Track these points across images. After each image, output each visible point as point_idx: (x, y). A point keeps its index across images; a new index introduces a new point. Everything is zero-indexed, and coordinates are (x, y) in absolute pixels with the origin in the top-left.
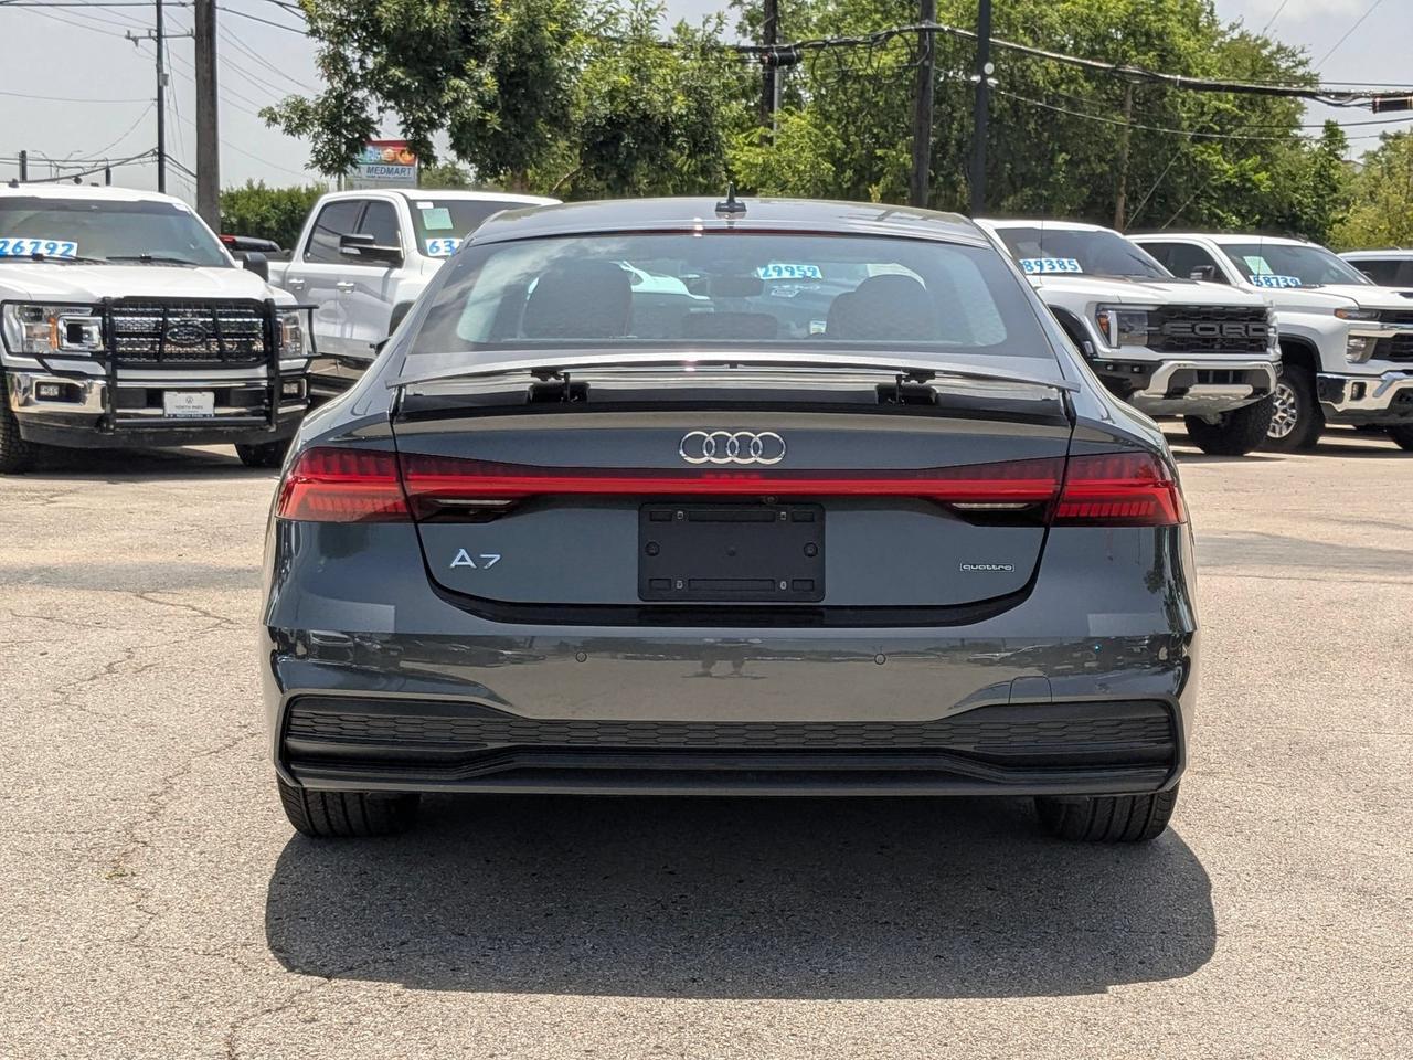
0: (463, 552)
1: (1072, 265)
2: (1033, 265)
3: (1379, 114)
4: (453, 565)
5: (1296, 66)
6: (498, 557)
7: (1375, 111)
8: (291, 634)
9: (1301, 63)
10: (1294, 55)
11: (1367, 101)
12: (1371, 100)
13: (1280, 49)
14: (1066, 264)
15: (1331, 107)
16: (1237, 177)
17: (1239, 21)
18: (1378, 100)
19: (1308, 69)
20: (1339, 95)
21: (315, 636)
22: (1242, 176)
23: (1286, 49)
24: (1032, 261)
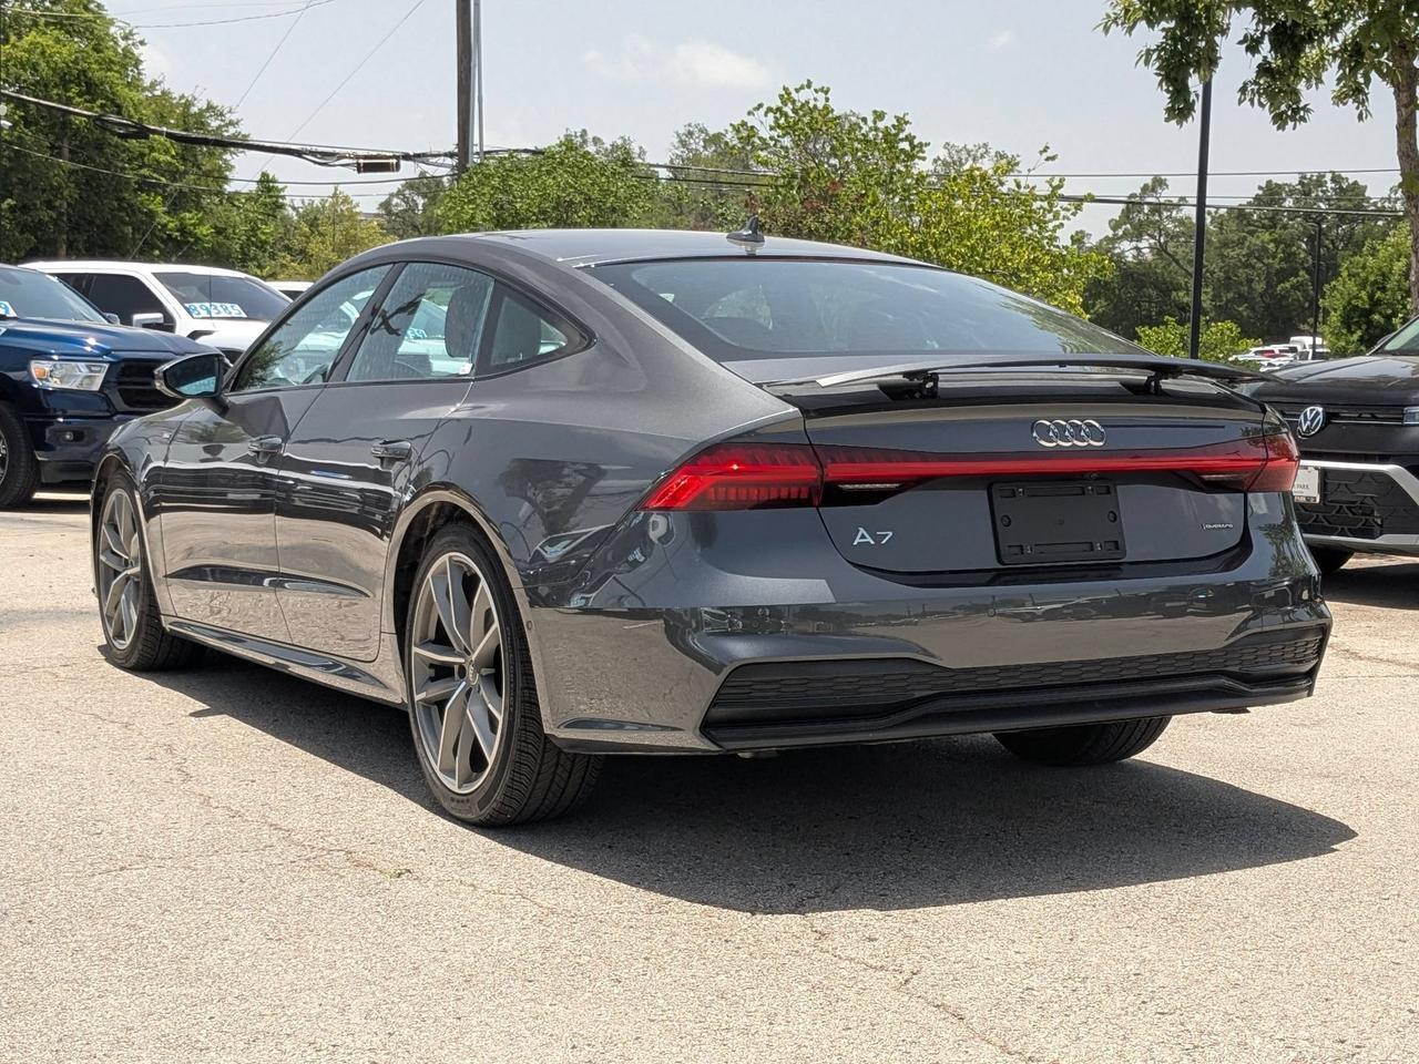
0: (862, 531)
1: (236, 310)
2: (199, 309)
3: (362, 174)
4: (855, 543)
5: (227, 125)
6: (891, 534)
7: (359, 171)
8: (685, 611)
9: (231, 123)
10: (222, 114)
11: (351, 161)
12: (355, 161)
13: (210, 107)
14: (230, 309)
15: (317, 166)
16: (178, 231)
17: (161, 79)
18: (361, 161)
19: (238, 130)
20: (325, 155)
21: (706, 612)
22: (182, 229)
23: (215, 108)
24: (197, 305)
